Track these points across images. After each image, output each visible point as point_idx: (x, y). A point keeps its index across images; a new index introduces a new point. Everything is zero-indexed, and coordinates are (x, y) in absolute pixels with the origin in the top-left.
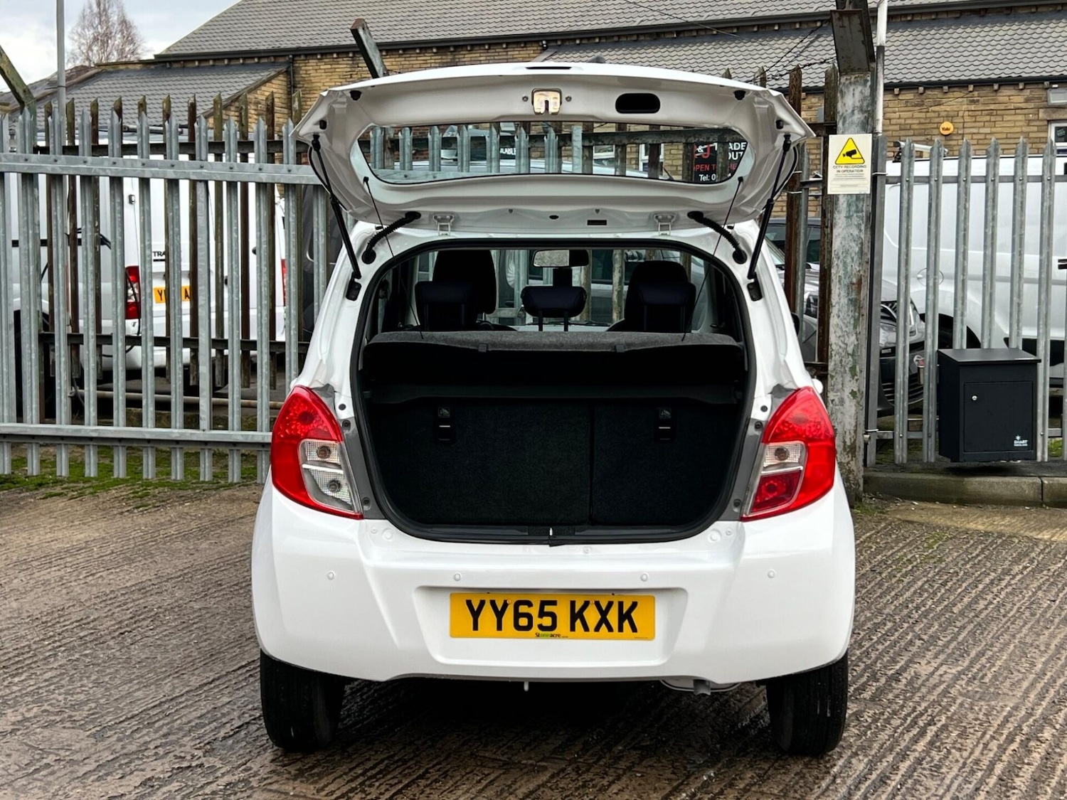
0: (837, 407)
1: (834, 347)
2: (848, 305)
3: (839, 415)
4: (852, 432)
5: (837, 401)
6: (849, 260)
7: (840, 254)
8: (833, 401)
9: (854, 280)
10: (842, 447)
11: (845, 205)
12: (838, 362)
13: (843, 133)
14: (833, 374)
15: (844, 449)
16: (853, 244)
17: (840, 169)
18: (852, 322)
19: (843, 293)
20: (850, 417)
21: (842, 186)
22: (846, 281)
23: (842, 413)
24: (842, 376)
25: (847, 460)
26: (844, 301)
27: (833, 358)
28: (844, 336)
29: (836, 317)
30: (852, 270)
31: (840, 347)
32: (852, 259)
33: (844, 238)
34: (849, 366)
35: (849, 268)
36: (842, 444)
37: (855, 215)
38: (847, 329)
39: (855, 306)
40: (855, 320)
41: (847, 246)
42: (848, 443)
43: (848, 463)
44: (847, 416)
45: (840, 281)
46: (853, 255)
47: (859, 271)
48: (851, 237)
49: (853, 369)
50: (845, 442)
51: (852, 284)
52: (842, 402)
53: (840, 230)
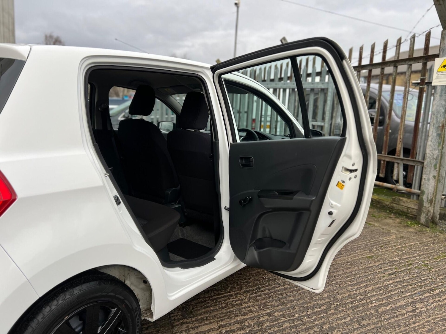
0: (426, 182)
1: (428, 155)
2: (436, 136)
3: (427, 185)
4: (432, 194)
5: (426, 179)
6: (439, 116)
7: (435, 113)
8: (424, 179)
9: (441, 125)
10: (426, 200)
11: (440, 91)
12: (429, 162)
13: (442, 57)
14: (426, 167)
15: (427, 201)
16: (442, 108)
17: (439, 74)
18: (437, 144)
19: (434, 131)
20: (432, 187)
21: (439, 81)
22: (437, 125)
23: (428, 185)
24: (430, 168)
25: (428, 206)
26: (435, 134)
27: (427, 160)
28: (433, 150)
29: (430, 141)
30: (440, 121)
31: (431, 155)
32: (441, 115)
33: (438, 106)
34: (434, 164)
35: (438, 120)
36: (426, 199)
37: (444, 95)
38: (435, 147)
39: (439, 137)
40: (439, 143)
41: (439, 109)
42: (429, 199)
43: (428, 207)
44: (430, 187)
45: (433, 125)
46: (441, 113)
47: (443, 121)
48: (441, 105)
49: (435, 165)
50: (428, 198)
51: (439, 127)
52: (429, 180)
53: (436, 102)
